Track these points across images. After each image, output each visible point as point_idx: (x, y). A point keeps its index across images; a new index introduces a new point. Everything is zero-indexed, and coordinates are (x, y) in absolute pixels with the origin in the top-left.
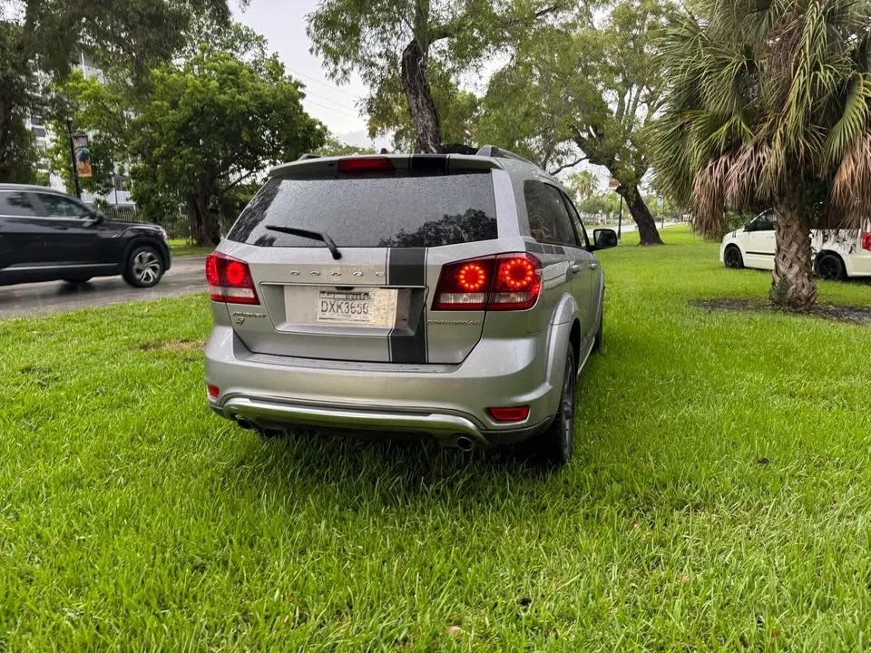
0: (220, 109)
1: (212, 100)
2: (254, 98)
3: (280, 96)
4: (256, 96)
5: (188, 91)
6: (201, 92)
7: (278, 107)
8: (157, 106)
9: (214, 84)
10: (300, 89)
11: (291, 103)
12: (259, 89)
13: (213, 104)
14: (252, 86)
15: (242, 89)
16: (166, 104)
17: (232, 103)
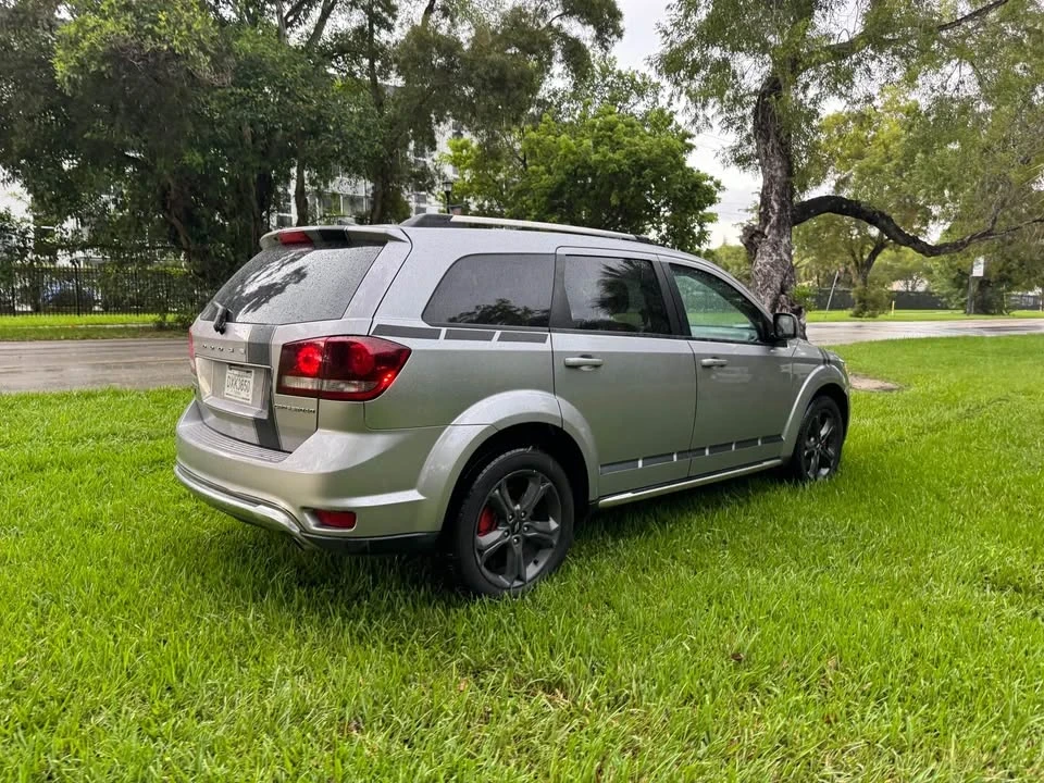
0: (591, 170)
1: (586, 162)
2: (629, 155)
3: (657, 151)
4: (631, 153)
5: (561, 153)
6: (574, 153)
7: (652, 164)
8: (533, 172)
9: (588, 142)
10: (688, 141)
11: (670, 158)
12: (636, 145)
13: (585, 165)
14: (628, 142)
15: (616, 146)
16: (542, 168)
17: (604, 163)
